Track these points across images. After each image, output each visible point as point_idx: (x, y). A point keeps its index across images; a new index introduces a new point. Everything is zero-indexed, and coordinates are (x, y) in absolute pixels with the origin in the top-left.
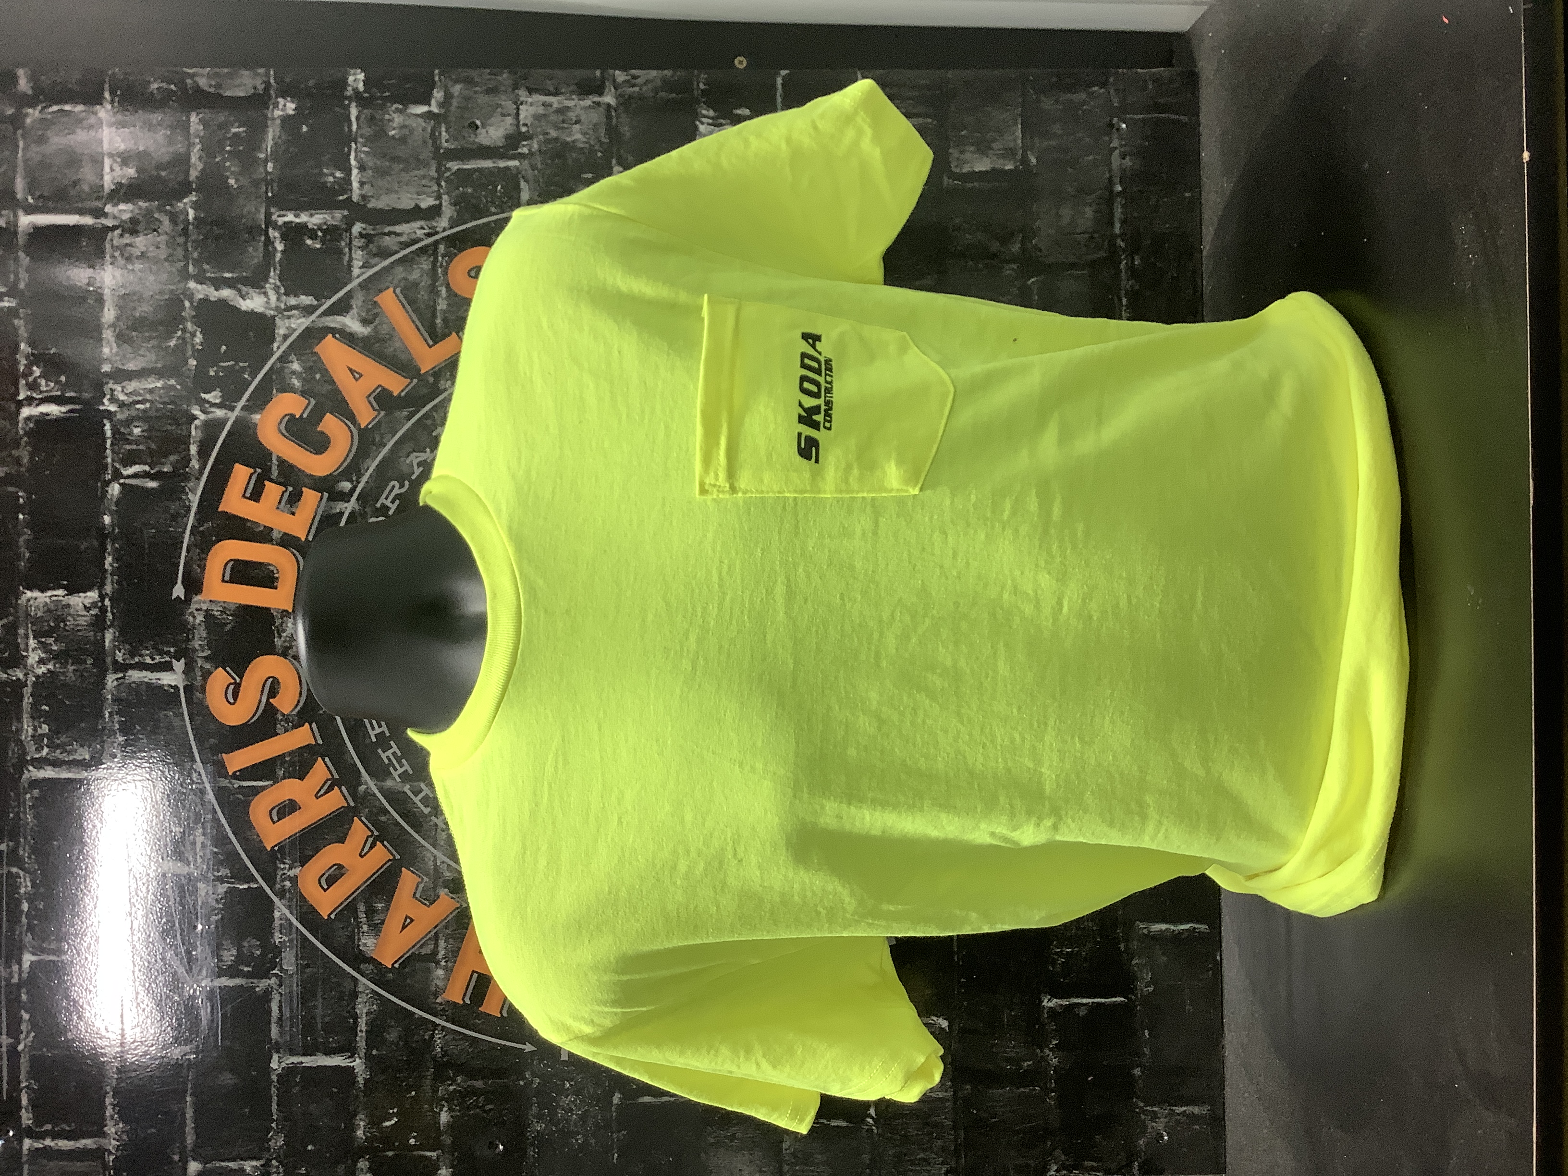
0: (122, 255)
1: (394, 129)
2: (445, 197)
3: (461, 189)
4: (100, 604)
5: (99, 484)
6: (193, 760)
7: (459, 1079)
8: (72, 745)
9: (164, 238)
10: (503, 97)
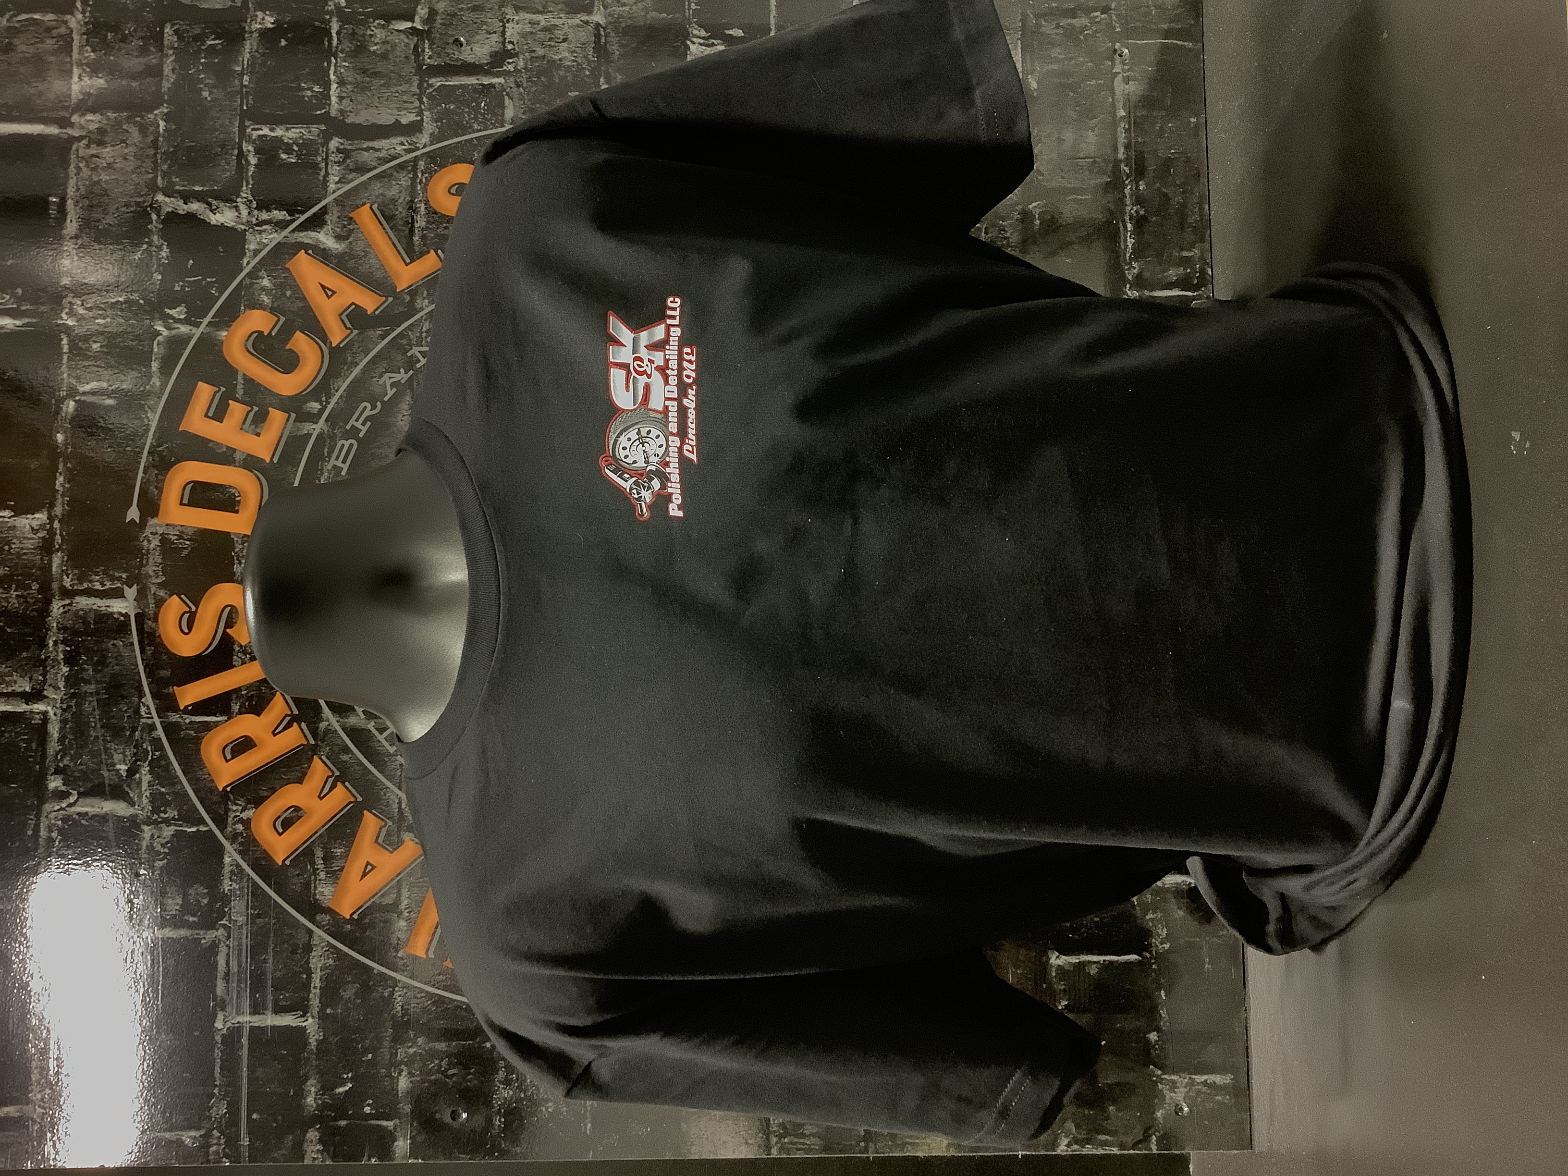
0: (87, 166)
1: (376, 44)
2: (426, 113)
3: (443, 105)
4: (48, 526)
5: (53, 401)
6: (141, 695)
7: (420, 1040)
8: (12, 675)
9: (132, 149)
10: (489, 15)
